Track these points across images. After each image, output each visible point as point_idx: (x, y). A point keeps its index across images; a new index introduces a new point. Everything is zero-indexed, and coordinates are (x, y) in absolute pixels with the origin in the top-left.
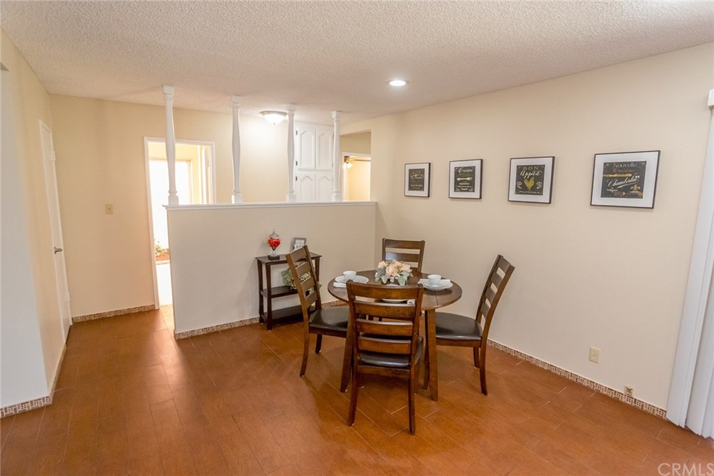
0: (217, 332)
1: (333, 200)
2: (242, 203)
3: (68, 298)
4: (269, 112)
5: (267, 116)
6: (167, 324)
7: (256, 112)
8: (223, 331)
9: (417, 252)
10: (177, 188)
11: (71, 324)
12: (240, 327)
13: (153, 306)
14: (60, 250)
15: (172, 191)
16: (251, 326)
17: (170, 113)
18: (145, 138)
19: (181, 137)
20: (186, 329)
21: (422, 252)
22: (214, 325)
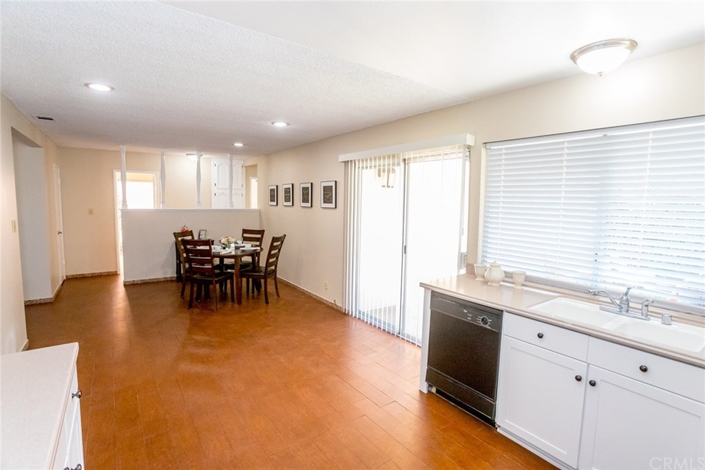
0: (149, 283)
1: (229, 208)
2: (166, 208)
3: (64, 264)
4: (190, 155)
5: (189, 157)
6: (121, 279)
7: (183, 154)
8: (153, 283)
9: (259, 236)
10: (127, 200)
11: (65, 278)
12: (164, 281)
13: (116, 272)
14: (61, 233)
15: (124, 201)
16: (172, 281)
17: (124, 156)
18: (114, 171)
19: (130, 169)
20: (130, 279)
21: (262, 236)
22: (148, 278)
